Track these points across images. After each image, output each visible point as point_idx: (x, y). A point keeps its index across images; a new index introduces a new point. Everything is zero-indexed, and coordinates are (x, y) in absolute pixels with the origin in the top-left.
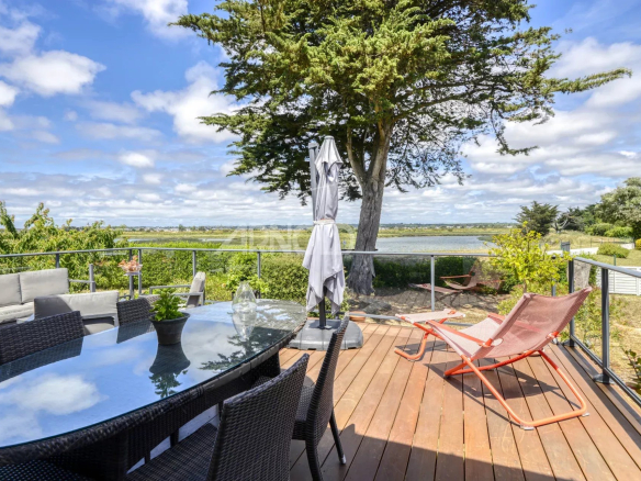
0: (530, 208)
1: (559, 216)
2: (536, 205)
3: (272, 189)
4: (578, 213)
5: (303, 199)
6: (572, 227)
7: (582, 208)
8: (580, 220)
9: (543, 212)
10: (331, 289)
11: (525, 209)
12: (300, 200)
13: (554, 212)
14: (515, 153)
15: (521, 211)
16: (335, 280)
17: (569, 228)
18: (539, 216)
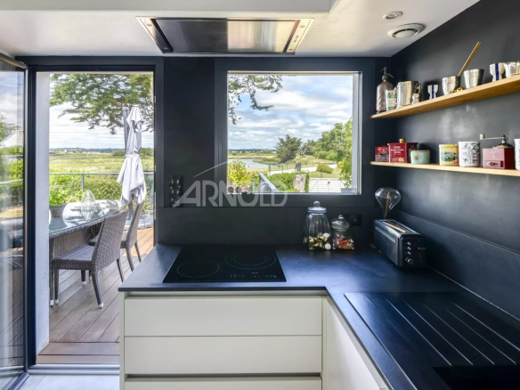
0: (285, 140)
1: (302, 145)
2: (288, 138)
3: (82, 119)
4: (313, 144)
5: (112, 129)
6: (309, 153)
7: (315, 140)
8: (314, 148)
9: (292, 143)
10: (137, 195)
11: (282, 140)
12: (108, 130)
13: (299, 143)
14: (260, 108)
15: (279, 141)
16: (139, 190)
17: (307, 153)
18: (290, 146)
